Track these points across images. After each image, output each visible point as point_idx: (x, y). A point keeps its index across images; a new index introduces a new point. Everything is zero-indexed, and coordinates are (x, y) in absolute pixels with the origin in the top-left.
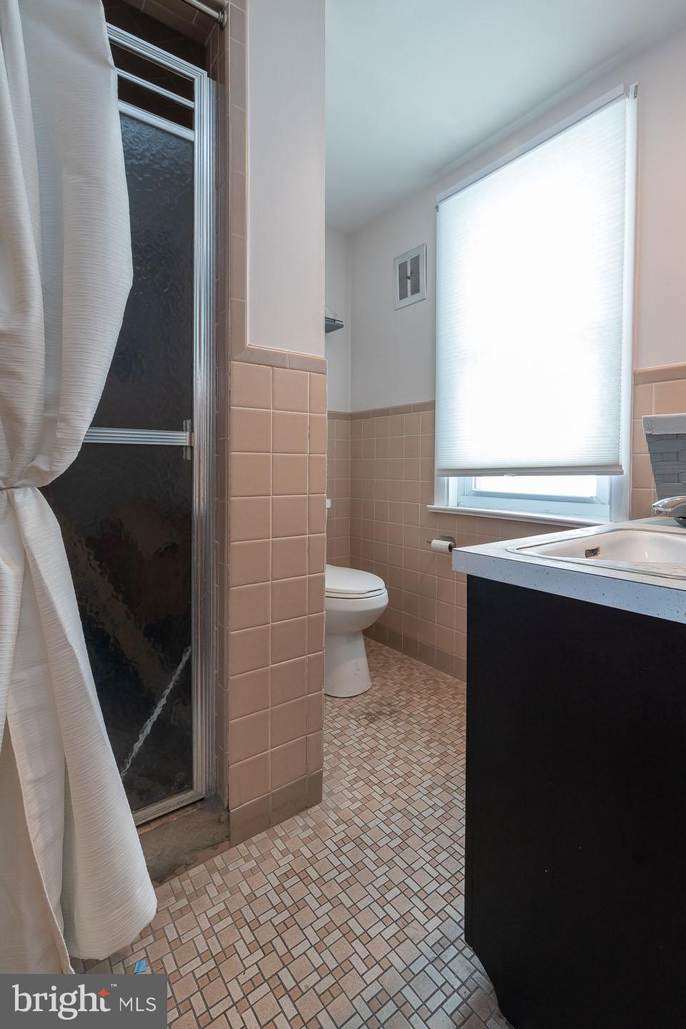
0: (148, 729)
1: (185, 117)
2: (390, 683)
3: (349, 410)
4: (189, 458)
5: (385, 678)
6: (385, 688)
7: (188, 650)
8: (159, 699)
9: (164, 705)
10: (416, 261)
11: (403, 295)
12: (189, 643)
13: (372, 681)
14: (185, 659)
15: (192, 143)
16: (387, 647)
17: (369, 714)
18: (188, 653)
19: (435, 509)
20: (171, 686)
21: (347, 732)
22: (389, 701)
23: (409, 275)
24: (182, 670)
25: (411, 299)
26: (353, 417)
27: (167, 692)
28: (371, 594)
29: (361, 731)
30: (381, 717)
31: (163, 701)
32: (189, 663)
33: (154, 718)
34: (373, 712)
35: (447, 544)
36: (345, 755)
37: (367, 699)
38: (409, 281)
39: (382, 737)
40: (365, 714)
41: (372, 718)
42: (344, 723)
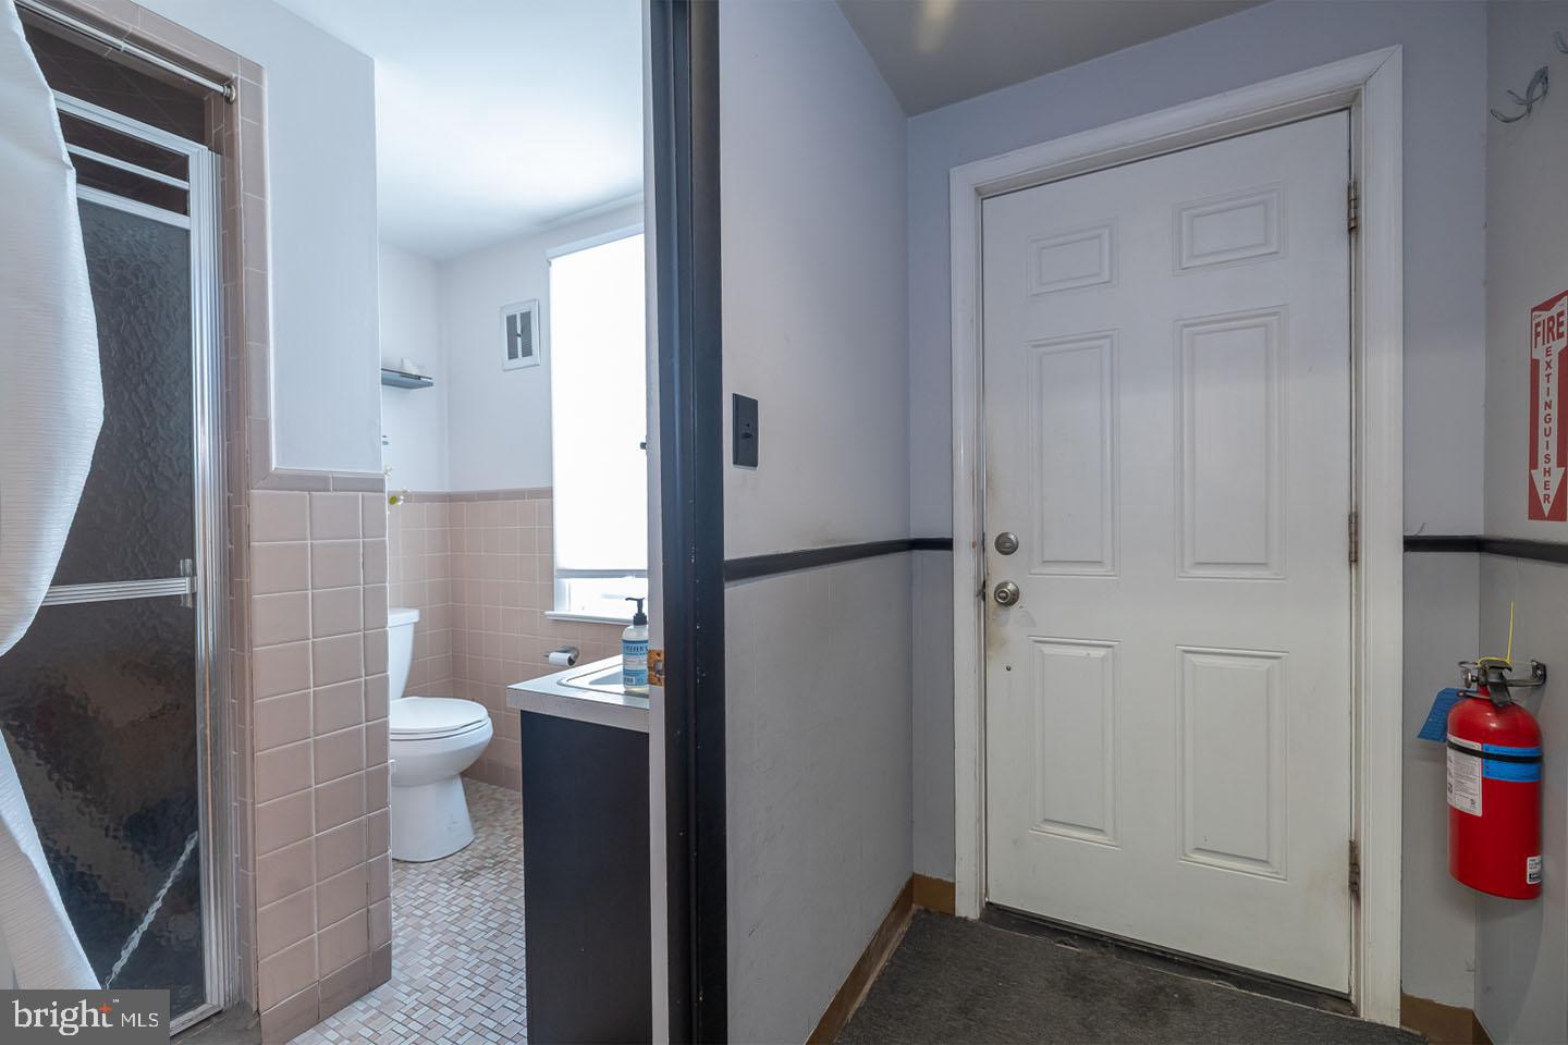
0: (135, 939)
1: (177, 201)
2: (499, 831)
3: (447, 489)
4: (189, 605)
5: (494, 827)
6: (492, 838)
7: (192, 838)
8: (152, 902)
9: (158, 911)
10: (526, 317)
11: (512, 355)
12: (196, 828)
13: (475, 833)
14: (189, 847)
15: (187, 232)
16: (502, 789)
17: (467, 872)
18: (193, 842)
19: (555, 616)
20: (169, 884)
21: (434, 899)
22: (494, 852)
23: (519, 332)
24: (184, 863)
25: (521, 361)
26: (450, 498)
27: (163, 892)
28: (469, 728)
29: (451, 894)
30: (482, 872)
31: (158, 905)
32: (195, 852)
33: (144, 926)
34: (471, 869)
35: (567, 656)
36: (427, 923)
37: (467, 855)
38: (519, 339)
39: (478, 893)
40: (459, 872)
41: (467, 875)
42: (432, 888)
